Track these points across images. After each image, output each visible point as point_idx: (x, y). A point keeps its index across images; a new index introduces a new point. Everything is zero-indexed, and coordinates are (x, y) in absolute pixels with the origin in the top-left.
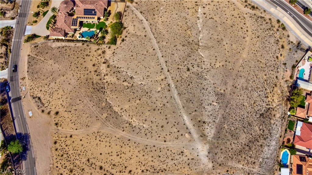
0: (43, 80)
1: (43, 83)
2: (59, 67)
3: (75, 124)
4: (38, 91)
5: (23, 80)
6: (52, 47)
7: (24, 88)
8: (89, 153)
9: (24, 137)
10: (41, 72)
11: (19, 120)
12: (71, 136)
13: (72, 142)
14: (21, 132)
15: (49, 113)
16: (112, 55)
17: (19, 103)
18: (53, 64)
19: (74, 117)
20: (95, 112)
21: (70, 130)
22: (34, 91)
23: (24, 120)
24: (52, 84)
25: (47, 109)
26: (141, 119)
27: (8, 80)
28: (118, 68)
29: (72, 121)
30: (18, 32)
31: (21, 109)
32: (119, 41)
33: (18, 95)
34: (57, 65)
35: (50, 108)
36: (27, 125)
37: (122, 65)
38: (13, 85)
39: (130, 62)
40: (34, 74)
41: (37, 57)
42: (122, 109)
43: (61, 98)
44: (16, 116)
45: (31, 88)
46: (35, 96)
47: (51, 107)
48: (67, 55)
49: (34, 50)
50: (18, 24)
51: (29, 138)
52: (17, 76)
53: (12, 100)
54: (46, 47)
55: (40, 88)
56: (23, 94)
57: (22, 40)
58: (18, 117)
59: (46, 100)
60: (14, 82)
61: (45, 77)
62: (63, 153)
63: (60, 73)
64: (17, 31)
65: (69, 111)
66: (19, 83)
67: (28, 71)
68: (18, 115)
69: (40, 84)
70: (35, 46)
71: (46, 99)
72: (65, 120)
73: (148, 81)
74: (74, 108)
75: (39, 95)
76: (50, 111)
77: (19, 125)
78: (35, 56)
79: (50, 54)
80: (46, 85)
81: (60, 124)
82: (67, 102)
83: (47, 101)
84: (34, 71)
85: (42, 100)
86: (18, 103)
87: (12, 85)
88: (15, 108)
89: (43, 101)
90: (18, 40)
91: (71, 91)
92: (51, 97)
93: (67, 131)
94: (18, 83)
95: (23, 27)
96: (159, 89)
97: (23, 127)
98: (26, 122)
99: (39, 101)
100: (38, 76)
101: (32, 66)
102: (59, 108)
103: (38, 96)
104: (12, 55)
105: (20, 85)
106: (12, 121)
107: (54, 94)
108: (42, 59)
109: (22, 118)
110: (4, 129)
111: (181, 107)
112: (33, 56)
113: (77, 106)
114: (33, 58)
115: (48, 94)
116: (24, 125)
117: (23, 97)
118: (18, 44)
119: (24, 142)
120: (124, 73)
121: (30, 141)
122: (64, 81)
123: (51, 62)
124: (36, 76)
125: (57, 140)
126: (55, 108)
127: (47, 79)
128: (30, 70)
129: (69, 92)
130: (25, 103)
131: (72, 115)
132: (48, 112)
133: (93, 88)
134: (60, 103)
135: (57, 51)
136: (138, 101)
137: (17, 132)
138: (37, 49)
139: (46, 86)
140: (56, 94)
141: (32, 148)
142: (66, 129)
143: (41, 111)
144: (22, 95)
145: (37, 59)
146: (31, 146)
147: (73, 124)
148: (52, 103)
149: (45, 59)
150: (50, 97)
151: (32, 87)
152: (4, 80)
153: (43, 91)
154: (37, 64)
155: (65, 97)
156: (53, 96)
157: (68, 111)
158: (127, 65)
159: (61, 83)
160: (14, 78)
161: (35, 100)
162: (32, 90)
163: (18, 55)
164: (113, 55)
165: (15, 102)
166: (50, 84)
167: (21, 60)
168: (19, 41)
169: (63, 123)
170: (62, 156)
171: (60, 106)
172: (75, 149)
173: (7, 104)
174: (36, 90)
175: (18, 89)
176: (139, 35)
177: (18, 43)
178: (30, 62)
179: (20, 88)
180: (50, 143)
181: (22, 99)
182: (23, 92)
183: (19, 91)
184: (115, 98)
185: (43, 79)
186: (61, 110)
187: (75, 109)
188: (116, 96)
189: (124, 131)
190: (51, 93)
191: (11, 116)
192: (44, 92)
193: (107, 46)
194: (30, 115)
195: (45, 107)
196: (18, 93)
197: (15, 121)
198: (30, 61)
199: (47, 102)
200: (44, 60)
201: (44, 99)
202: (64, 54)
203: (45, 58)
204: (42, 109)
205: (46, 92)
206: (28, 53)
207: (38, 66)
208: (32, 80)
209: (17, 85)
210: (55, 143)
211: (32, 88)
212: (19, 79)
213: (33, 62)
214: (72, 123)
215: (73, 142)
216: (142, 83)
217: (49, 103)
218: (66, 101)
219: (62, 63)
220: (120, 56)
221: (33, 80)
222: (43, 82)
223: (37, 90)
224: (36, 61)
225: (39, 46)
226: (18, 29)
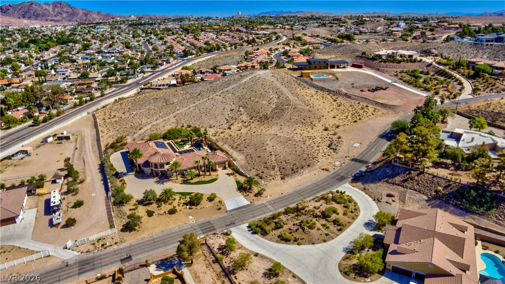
4: (322, 149)
5: (327, 170)
6: (246, 157)
7: (337, 163)
9: (386, 138)
11: (377, 148)
12: (334, 117)
14: (385, 141)
15: (334, 135)
17: (360, 157)
18: (270, 146)
19: (313, 120)
21: (329, 119)
22: (326, 152)
27: (349, 181)
30: (252, 214)
41: (276, 164)
49: (268, 177)
50: (234, 224)
54: (250, 162)
57: (264, 202)
58: (375, 150)
60: (342, 175)
64: (251, 216)
66: (336, 170)
67: (309, 166)
70: (260, 180)
78: (277, 169)
95: (235, 213)
101: (295, 164)
108: (273, 158)
109: (371, 147)
112: (278, 174)
114: (282, 170)
116: (376, 143)
117: (348, 158)
123: (269, 149)
126: (322, 133)
128: (304, 164)
130: (352, 154)
138: (263, 173)
141: (386, 129)
143: (340, 139)
145: (279, 164)
149: (271, 155)
152: (354, 184)
163: (296, 191)
165: (365, 160)
167: (300, 186)
168: (270, 204)
171: (314, 130)
174: (323, 152)
175: (345, 166)
177: (274, 203)
178: (292, 170)
179: (341, 166)
190: (309, 138)
192: (317, 144)
194: (358, 145)
196: (351, 164)
197: (383, 150)
200: (274, 156)
201: (324, 143)
204: (337, 139)
205: (313, 142)
206: (280, 182)
209: (342, 170)
210: (355, 122)
212: (331, 173)
224: (284, 163)
225: (255, 173)
226: (246, 218)
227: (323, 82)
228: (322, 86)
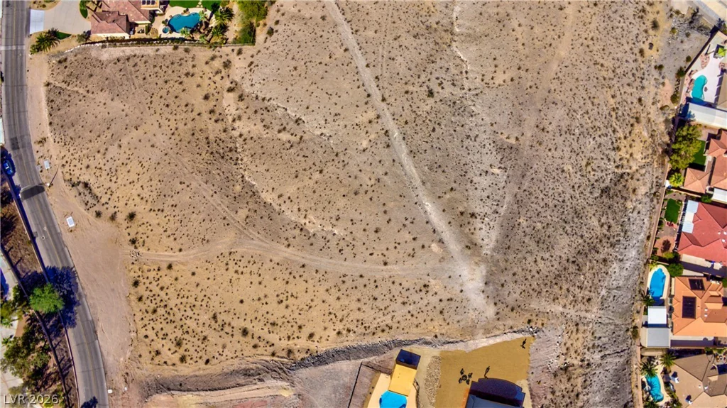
0: (91, 141)
1: (91, 148)
2: (124, 107)
3: (175, 239)
4: (81, 169)
5: (41, 144)
6: (100, 61)
7: (46, 165)
8: (215, 302)
9: (62, 275)
10: (82, 124)
11: (47, 238)
12: (170, 267)
13: (173, 279)
14: (54, 264)
15: (113, 218)
16: (248, 70)
17: (42, 200)
18: (108, 102)
19: (172, 222)
20: (219, 208)
21: (166, 253)
22: (72, 168)
23: (58, 238)
24: (113, 151)
25: (107, 209)
26: (327, 215)
27: (6, 147)
28: (263, 99)
29: (169, 232)
30: (12, 28)
31: (46, 213)
32: (261, 35)
33: (35, 181)
34: (117, 104)
35: (115, 207)
36: (66, 249)
37: (273, 92)
38: (21, 159)
39: (292, 85)
40: (67, 129)
41: (69, 88)
42: (280, 196)
43: (136, 181)
44: (39, 229)
45: (64, 163)
46: (75, 180)
47: (117, 204)
48: (141, 78)
49: (59, 71)
50: (7, 6)
51: (75, 278)
52: (26, 137)
53: (23, 192)
54: (87, 61)
55: (85, 162)
56: (46, 177)
57: (24, 47)
58: (44, 231)
59: (102, 188)
60: (21, 149)
61: (94, 135)
62: (155, 306)
63: (128, 121)
64: (10, 25)
65: (159, 210)
66: (35, 153)
67: (51, 124)
68: (42, 227)
69: (85, 152)
70: (58, 59)
71: (101, 185)
72: (152, 230)
73: (336, 127)
74: (170, 201)
75: (84, 178)
76: (115, 213)
77: (47, 250)
78: (64, 86)
79: (99, 77)
80: (99, 152)
81: (141, 241)
82: (153, 189)
83: (106, 190)
84: (66, 121)
85: (93, 188)
86: (39, 200)
87: (18, 159)
88: (32, 212)
89: (96, 191)
90: (14, 48)
91: (159, 163)
92: (114, 179)
93: (159, 255)
94: (32, 154)
95: (22, 15)
96: (365, 144)
97: (58, 253)
98: (63, 242)
99: (87, 192)
100: (76, 134)
101: (59, 110)
102: (135, 205)
103: (82, 181)
104: (6, 86)
105: (36, 156)
106: (30, 242)
107: (119, 172)
108: (81, 91)
109: (53, 233)
110: (15, 261)
111: (418, 182)
112: (57, 84)
113: (176, 197)
114: (59, 90)
115: (106, 173)
116: (60, 249)
117: (48, 184)
118: (17, 57)
119: (65, 286)
120: (280, 112)
121: (79, 284)
122: (140, 141)
123: (102, 97)
124: (71, 133)
125: (139, 276)
126: (126, 204)
127: (98, 138)
128: (56, 121)
129: (154, 166)
130: (54, 198)
131: (167, 218)
132: (110, 215)
133: (210, 151)
134: (135, 192)
135: (114, 68)
136: (317, 176)
137: (46, 267)
138: (66, 67)
139: (98, 156)
140: (125, 173)
141: (84, 299)
142: (158, 252)
143: (94, 213)
144: (44, 180)
145: (68, 93)
146: (82, 294)
147: (172, 238)
148: (117, 195)
149: (88, 91)
150: (111, 180)
151: (66, 159)
153: (92, 166)
154: (70, 104)
155: (145, 178)
156: (117, 178)
157: (156, 210)
158: (285, 92)
159: (132, 146)
160: (19, 140)
161: (78, 189)
162: (67, 168)
163: (22, 86)
164: (251, 70)
165: (32, 198)
166: (106, 149)
167: (31, 97)
168: (17, 50)
169: (148, 237)
170: (155, 311)
171: (138, 200)
172: (181, 296)
173: (13, 204)
174: (75, 166)
175: (34, 167)
176: (308, 16)
177: (17, 55)
178: (52, 101)
179: (39, 164)
180: (124, 286)
181: (46, 188)
182: (45, 173)
183: (35, 171)
184: (263, 171)
185: (89, 138)
186: (141, 209)
187: (174, 203)
188: (266, 167)
189: (289, 245)
190: (113, 170)
191: (26, 232)
192: (95, 170)
193: (233, 48)
194: (70, 226)
195: (103, 205)
196: (34, 177)
197: (38, 241)
198: (52, 98)
199: (106, 193)
200: (85, 93)
201: (96, 185)
202: (131, 75)
203: (87, 89)
204: (97, 208)
205: (100, 168)
206: (45, 79)
207: (73, 109)
208: (63, 144)
209: (29, 158)
210: (136, 284)
211: (67, 162)
212: (32, 143)
213: (59, 101)
214: (169, 236)
215: (176, 279)
216: (324, 131)
217: (111, 195)
218: (150, 188)
219: (131, 96)
220: (267, 71)
221: (67, 143)
222: (90, 145)
223: (79, 166)
224: (67, 97)
225: (69, 59)
226: (10, 19)
227: (346, 387)
228: (327, 366)
